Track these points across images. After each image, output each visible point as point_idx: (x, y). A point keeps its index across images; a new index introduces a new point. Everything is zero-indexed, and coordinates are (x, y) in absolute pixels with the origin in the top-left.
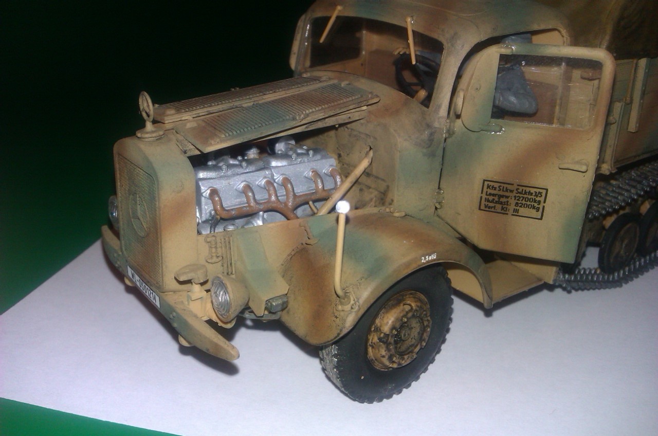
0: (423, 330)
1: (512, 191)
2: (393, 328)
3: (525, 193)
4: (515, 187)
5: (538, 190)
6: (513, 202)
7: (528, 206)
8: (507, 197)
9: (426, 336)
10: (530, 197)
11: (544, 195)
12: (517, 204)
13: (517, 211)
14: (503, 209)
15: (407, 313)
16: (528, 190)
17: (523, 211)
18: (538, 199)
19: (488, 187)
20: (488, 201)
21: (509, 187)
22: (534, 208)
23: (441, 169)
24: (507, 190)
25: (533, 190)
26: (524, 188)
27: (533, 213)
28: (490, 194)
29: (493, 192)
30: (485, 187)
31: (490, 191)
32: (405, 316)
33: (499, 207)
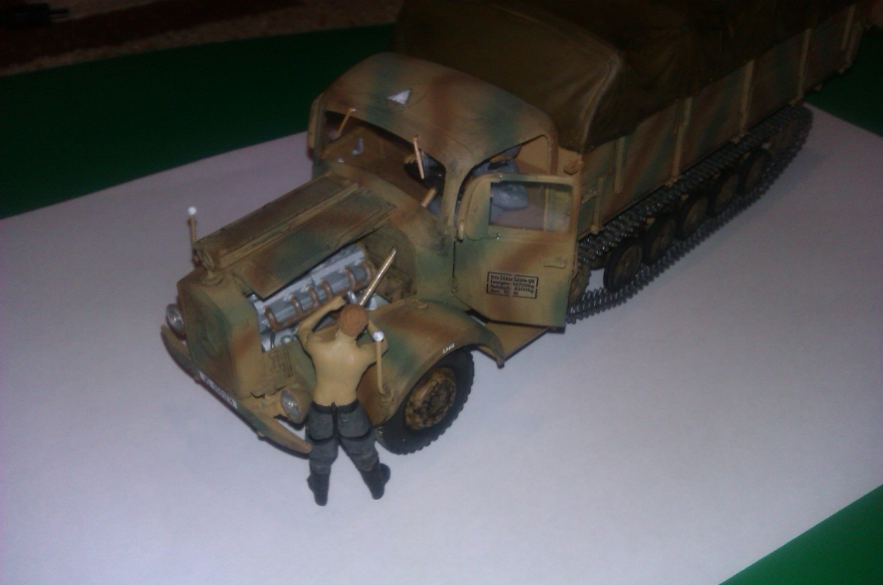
0: (449, 395)
1: (511, 280)
2: (424, 402)
3: (521, 280)
4: (513, 277)
5: (531, 279)
6: (512, 287)
7: (524, 290)
8: (508, 284)
9: (452, 399)
10: (525, 283)
11: (536, 282)
12: (516, 289)
13: (517, 293)
14: (505, 292)
15: (434, 388)
16: (523, 278)
17: (521, 293)
18: (531, 284)
19: (492, 277)
20: (493, 286)
21: (508, 277)
22: (529, 290)
23: (454, 265)
24: (507, 279)
25: (527, 279)
26: (520, 278)
27: (529, 294)
28: (495, 282)
29: (496, 280)
30: (490, 277)
31: (494, 280)
32: (432, 391)
33: (502, 291)
